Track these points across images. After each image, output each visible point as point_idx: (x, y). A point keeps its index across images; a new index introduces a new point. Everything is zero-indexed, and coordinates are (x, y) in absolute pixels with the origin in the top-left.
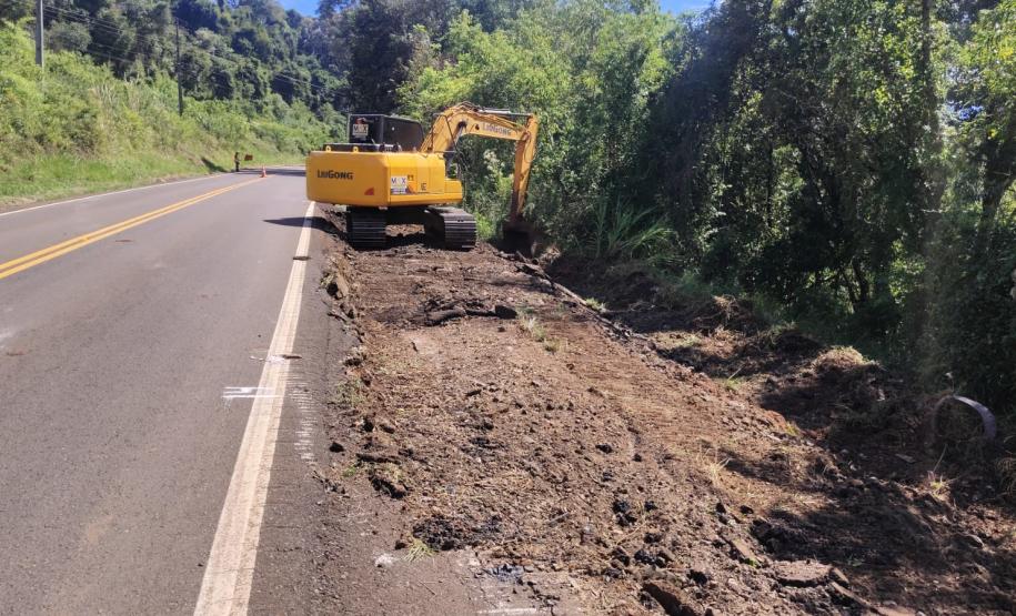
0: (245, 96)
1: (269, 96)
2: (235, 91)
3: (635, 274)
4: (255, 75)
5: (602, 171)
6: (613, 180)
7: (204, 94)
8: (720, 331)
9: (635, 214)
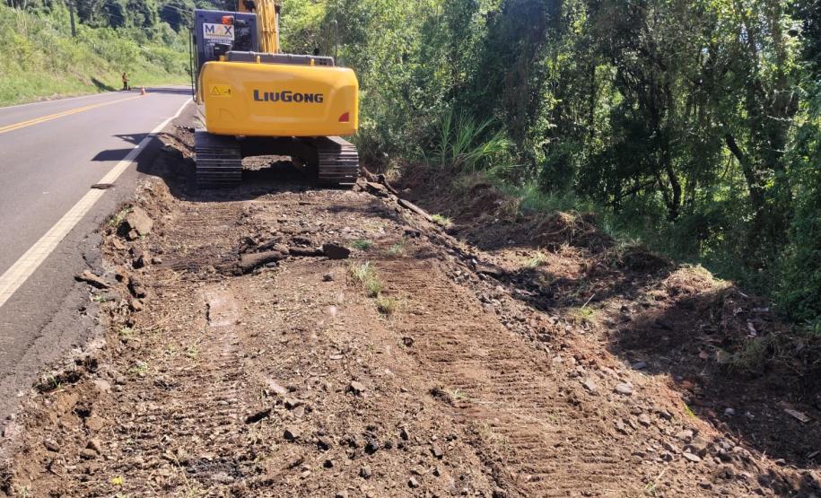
0: (136, 25)
1: (159, 24)
2: (127, 20)
3: (478, 187)
4: (145, 5)
5: (447, 87)
6: (456, 96)
7: (100, 23)
8: (565, 248)
9: (476, 126)
